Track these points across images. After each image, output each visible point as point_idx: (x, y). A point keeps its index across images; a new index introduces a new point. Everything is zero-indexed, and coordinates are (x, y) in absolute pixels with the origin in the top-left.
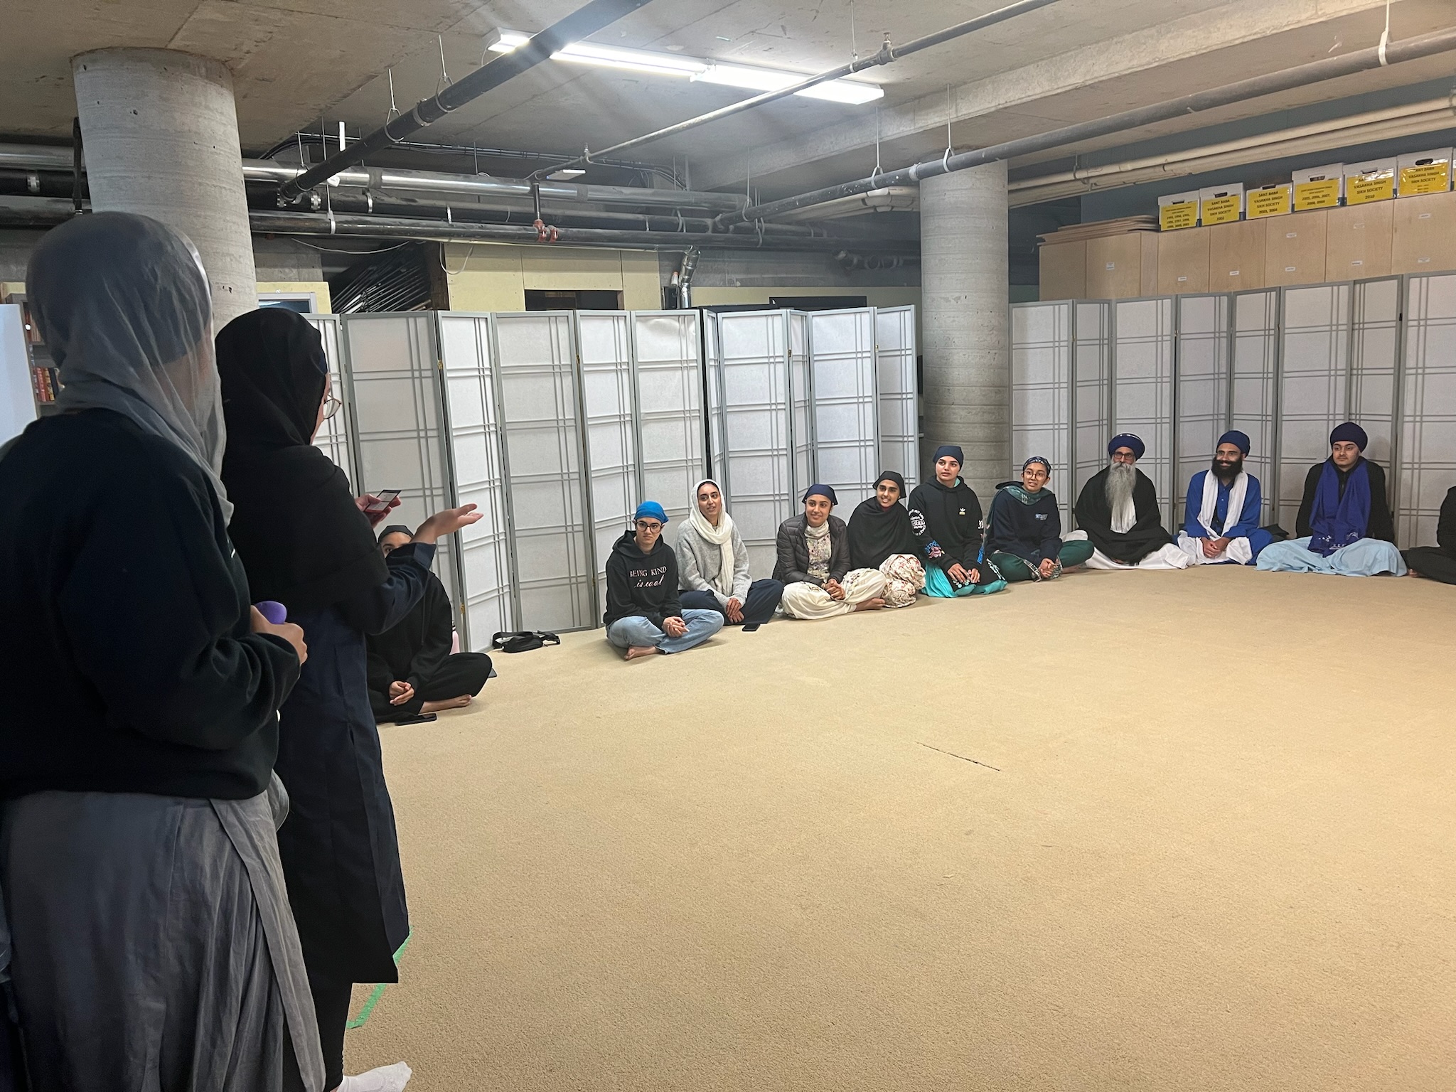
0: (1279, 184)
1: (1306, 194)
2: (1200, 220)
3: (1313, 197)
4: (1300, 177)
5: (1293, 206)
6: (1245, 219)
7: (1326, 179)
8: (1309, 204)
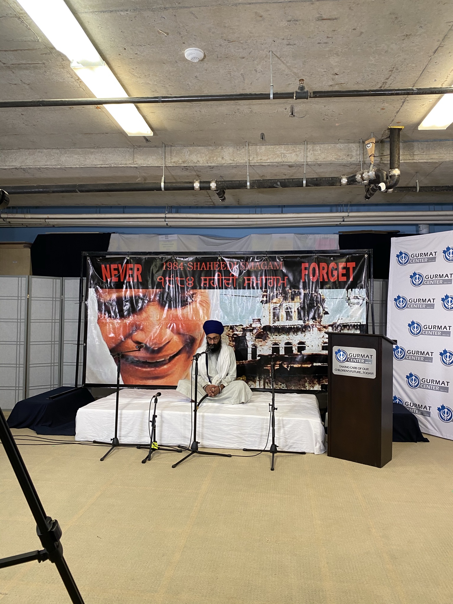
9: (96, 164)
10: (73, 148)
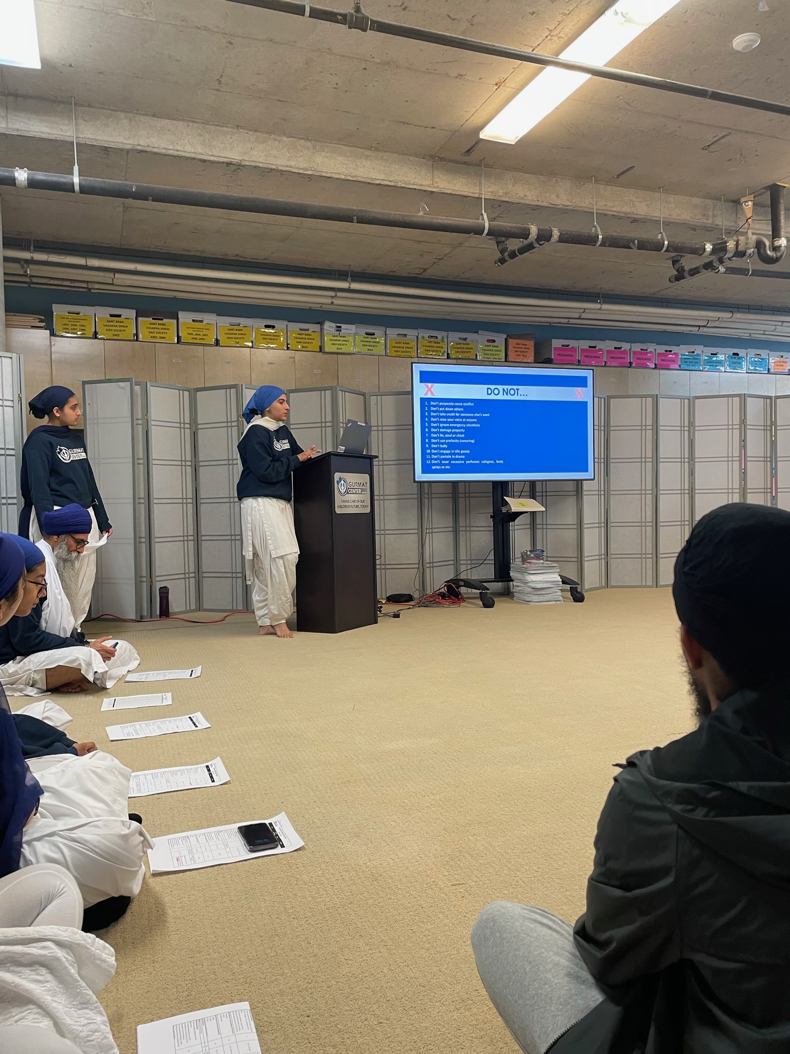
0: (166, 318)
1: (191, 331)
2: (96, 333)
3: (196, 334)
4: (185, 317)
5: (179, 338)
6: (137, 340)
7: (205, 322)
8: (193, 338)
9: (374, 177)
10: (335, 144)
